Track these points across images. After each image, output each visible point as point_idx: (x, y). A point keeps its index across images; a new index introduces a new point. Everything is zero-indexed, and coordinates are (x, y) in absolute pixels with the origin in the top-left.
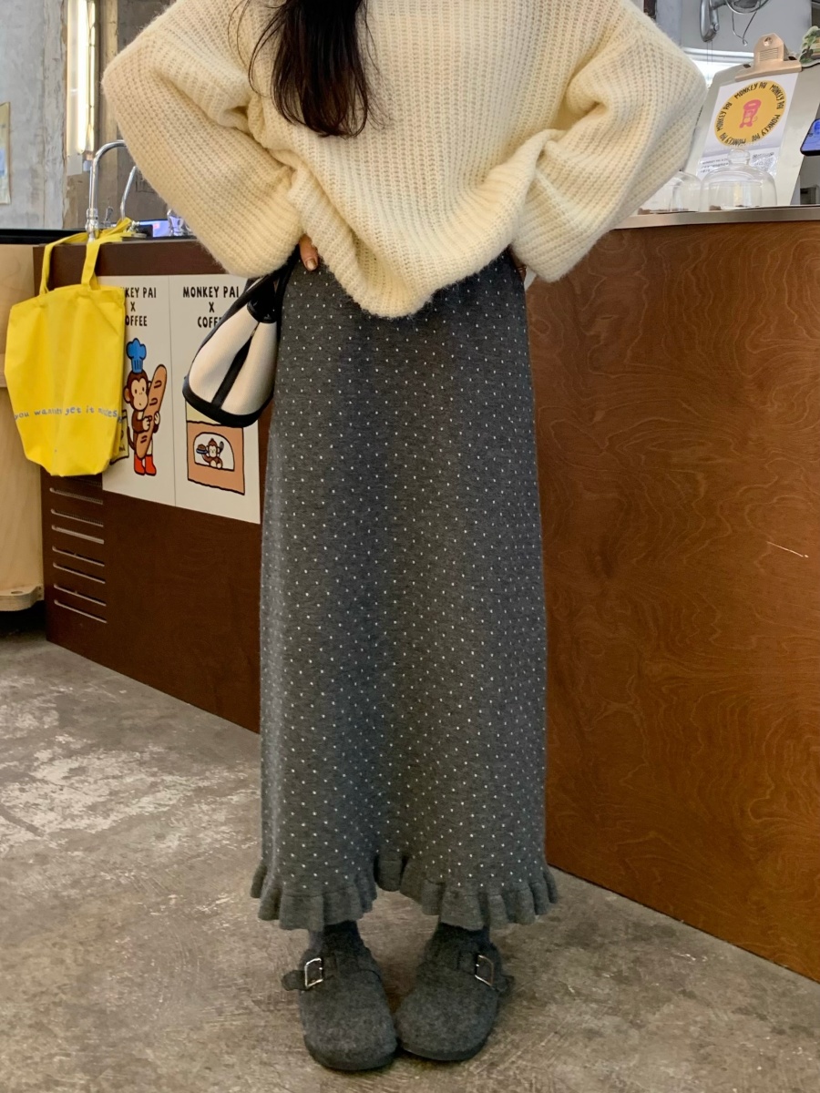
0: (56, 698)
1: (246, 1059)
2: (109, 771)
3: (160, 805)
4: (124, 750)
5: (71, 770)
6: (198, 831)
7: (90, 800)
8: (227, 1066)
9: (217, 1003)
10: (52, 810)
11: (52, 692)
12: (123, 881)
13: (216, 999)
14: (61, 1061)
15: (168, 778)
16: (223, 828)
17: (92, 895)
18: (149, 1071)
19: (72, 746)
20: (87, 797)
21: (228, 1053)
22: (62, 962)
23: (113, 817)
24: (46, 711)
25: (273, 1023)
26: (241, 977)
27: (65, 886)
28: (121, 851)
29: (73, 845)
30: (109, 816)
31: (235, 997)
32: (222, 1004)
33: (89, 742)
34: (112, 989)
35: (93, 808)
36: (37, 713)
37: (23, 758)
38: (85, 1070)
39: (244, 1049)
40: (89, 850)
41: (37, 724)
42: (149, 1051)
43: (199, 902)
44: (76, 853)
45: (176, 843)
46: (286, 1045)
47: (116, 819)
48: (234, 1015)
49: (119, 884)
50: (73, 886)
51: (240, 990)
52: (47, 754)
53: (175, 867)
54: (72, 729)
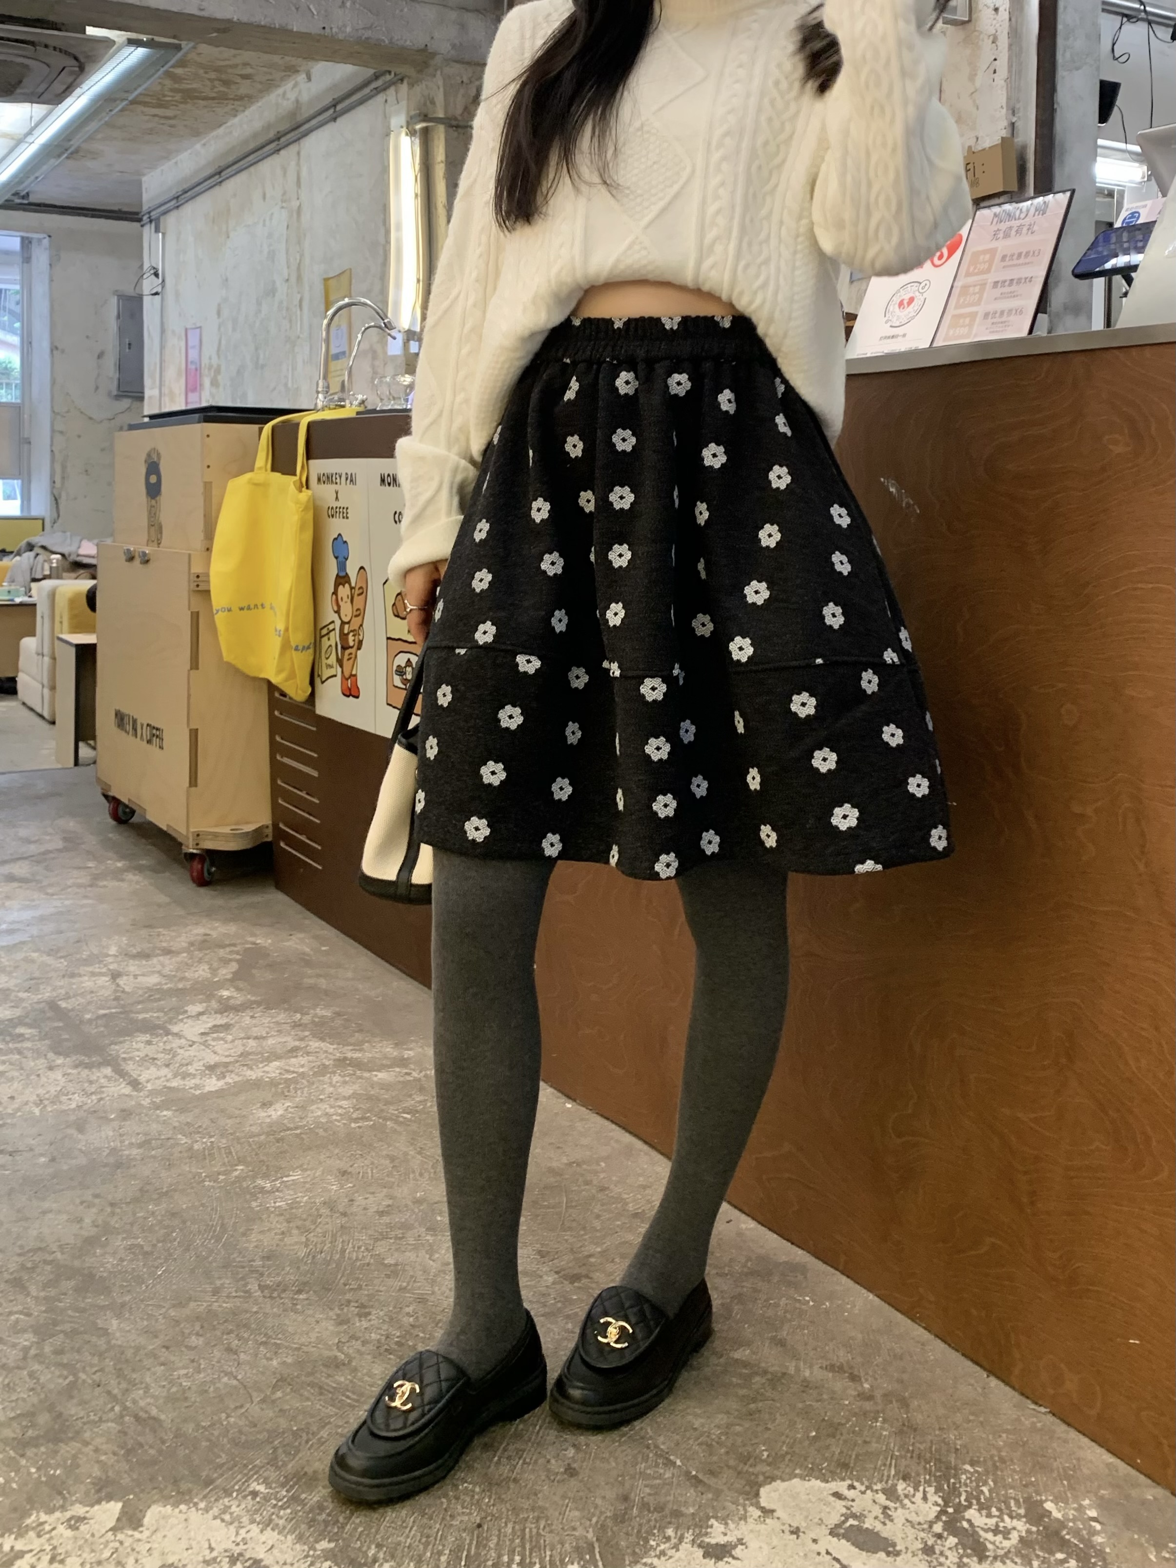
0: (246, 950)
1: (213, 1343)
2: (255, 1031)
3: (288, 1071)
4: (286, 1010)
5: (215, 1026)
6: (313, 1102)
7: (213, 1059)
8: (187, 1347)
9: (218, 1283)
10: (167, 1066)
11: (247, 942)
12: (196, 1147)
13: (220, 1278)
14: (17, 1321)
15: (315, 1044)
16: (344, 1103)
17: (154, 1157)
18: (102, 1343)
19: (232, 1002)
20: (214, 1056)
21: (197, 1334)
22: (80, 1220)
23: (228, 1079)
24: (226, 962)
25: (267, 1311)
26: (262, 1258)
27: (131, 1144)
28: (214, 1115)
29: (167, 1104)
30: (224, 1077)
31: (243, 1279)
32: (222, 1284)
33: (253, 998)
34: (114, 1253)
35: (211, 1068)
36: (215, 965)
37: (170, 1010)
38: (36, 1332)
39: (218, 1334)
40: (182, 1111)
41: (209, 975)
42: (115, 1322)
43: (266, 1176)
44: (165, 1113)
45: (280, 1112)
46: (266, 1335)
47: (231, 1081)
48: (228, 1297)
49: (190, 1149)
50: (140, 1146)
51: (252, 1272)
52: (199, 1008)
53: (263, 1137)
54: (241, 984)
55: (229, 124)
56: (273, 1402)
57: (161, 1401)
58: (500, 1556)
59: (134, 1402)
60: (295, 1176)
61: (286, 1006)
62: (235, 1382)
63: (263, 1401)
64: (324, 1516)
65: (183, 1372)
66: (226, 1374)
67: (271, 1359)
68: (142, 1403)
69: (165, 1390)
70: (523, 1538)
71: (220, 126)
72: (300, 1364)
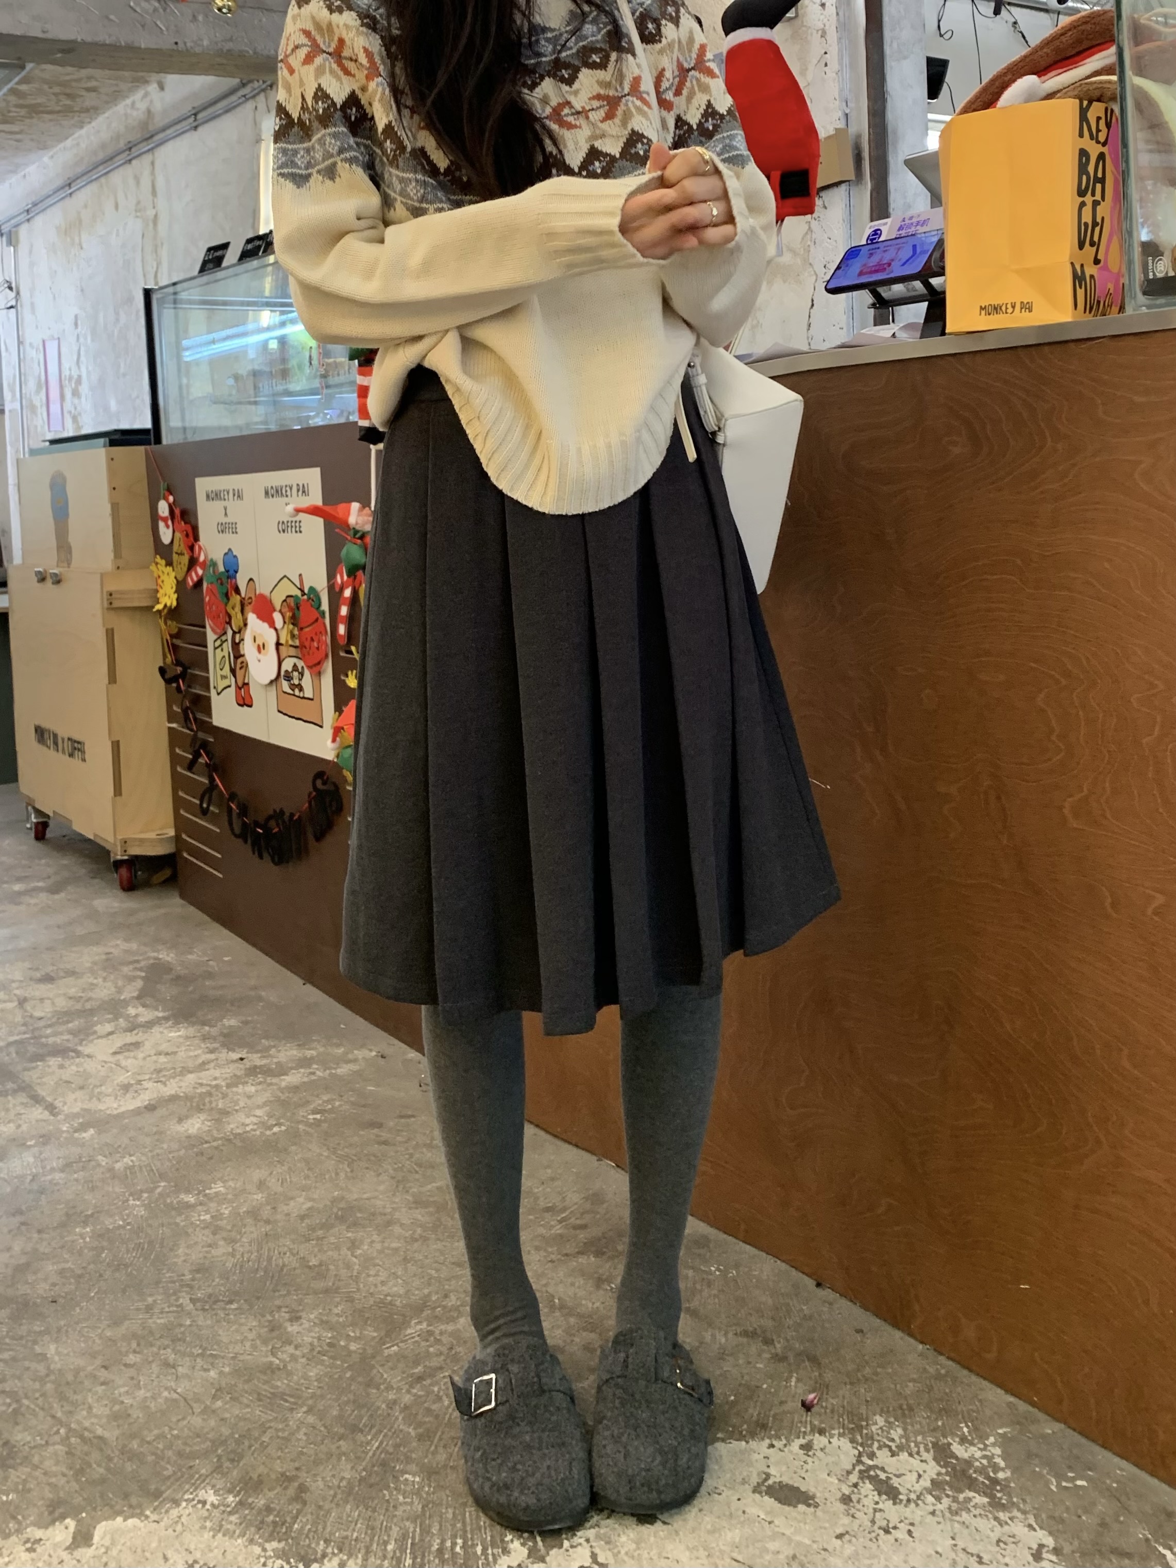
0: (150, 966)
1: (151, 1359)
3: (201, 1085)
4: (194, 1024)
5: (125, 1045)
6: (229, 1114)
7: (126, 1078)
8: (126, 1365)
9: (150, 1300)
10: (82, 1088)
11: (149, 958)
12: (118, 1166)
13: (151, 1295)
15: (224, 1055)
16: (259, 1112)
17: (77, 1180)
18: (41, 1368)
19: (140, 1019)
20: (127, 1075)
21: (135, 1352)
22: (9, 1249)
23: (143, 1097)
24: (131, 979)
25: (200, 1323)
26: (191, 1272)
27: (53, 1170)
28: (132, 1133)
29: (83, 1127)
30: (139, 1095)
31: (174, 1294)
32: (155, 1301)
33: (161, 1014)
34: (45, 1280)
35: (126, 1087)
36: (120, 983)
37: (80, 1031)
39: (155, 1349)
40: (101, 1131)
41: (115, 994)
42: (53, 1347)
43: (188, 1191)
44: (84, 1135)
45: (197, 1126)
46: (201, 1347)
47: (145, 1099)
48: (162, 1313)
49: (111, 1170)
50: (62, 1171)
51: (182, 1286)
52: (108, 1027)
53: (183, 1152)
54: (148, 1001)
55: (76, 135)
56: (214, 1411)
57: (104, 1420)
58: (443, 1542)
59: (79, 1422)
60: (219, 1188)
61: (194, 1019)
62: (175, 1396)
63: (203, 1412)
64: (271, 1518)
65: (122, 1390)
66: (166, 1389)
67: (207, 1370)
68: (87, 1424)
69: (107, 1409)
70: (464, 1523)
71: (67, 138)
72: (236, 1372)
